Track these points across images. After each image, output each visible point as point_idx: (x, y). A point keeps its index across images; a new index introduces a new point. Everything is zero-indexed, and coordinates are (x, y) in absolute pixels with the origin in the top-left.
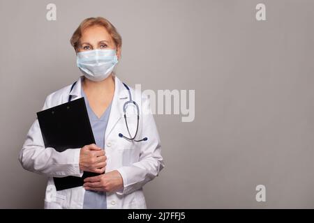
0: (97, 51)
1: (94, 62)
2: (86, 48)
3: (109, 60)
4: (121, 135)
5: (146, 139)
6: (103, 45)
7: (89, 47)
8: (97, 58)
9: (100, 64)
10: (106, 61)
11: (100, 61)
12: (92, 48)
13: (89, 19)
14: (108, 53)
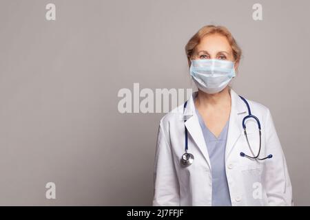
0: (214, 60)
1: (209, 72)
2: (203, 57)
3: (227, 73)
4: (242, 155)
5: (270, 156)
6: (221, 56)
7: (206, 56)
8: (213, 68)
9: (215, 76)
10: (222, 73)
11: (215, 72)
12: (210, 57)
13: (209, 26)
14: (226, 64)
